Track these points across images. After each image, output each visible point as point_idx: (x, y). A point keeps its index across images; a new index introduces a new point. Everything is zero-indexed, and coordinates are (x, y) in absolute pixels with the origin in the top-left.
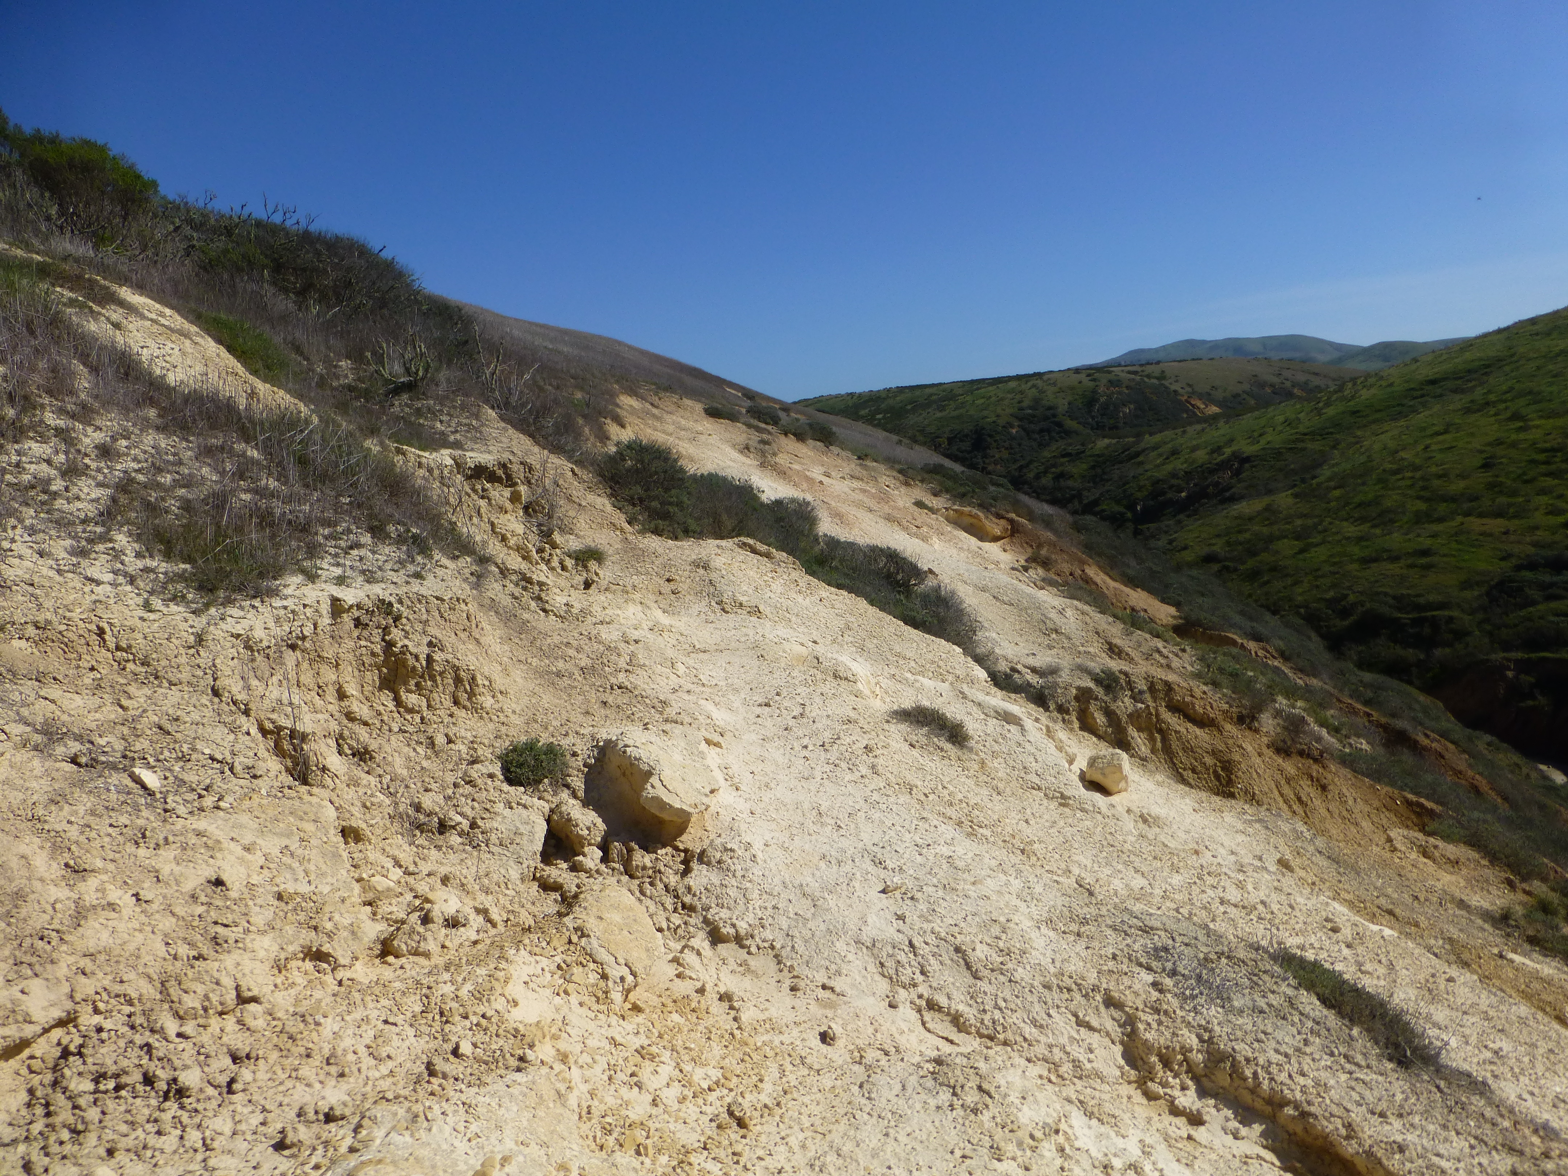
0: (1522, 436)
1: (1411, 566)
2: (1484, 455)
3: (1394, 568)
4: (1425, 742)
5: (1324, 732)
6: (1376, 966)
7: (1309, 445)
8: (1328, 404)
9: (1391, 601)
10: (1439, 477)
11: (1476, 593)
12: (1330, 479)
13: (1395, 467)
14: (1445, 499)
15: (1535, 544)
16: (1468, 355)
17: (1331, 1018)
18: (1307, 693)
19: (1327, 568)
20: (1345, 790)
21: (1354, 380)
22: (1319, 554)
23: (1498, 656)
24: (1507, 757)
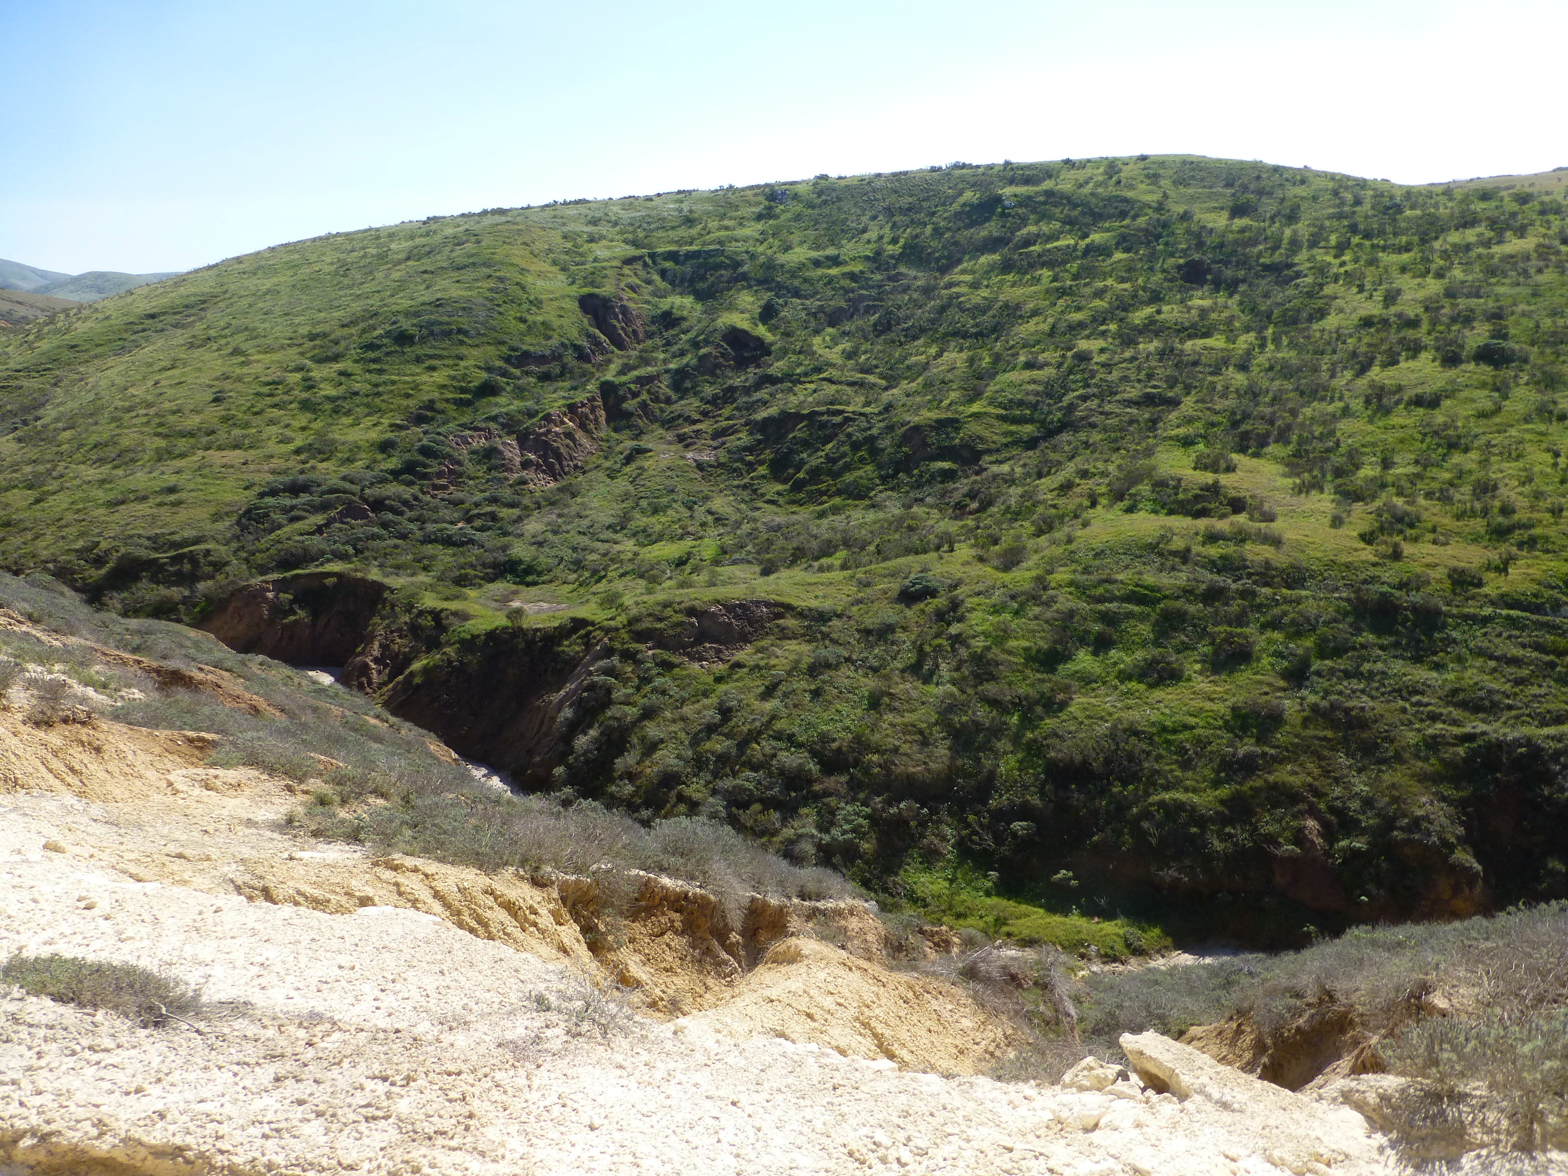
0: (245, 370)
1: (160, 505)
2: (214, 390)
3: (142, 509)
4: (199, 676)
5: (90, 692)
6: (140, 926)
7: (25, 383)
8: (39, 337)
9: (147, 543)
10: (174, 413)
11: (227, 524)
12: (57, 420)
13: (127, 404)
14: (183, 435)
15: (273, 472)
16: (182, 290)
17: (69, 1013)
18: (65, 655)
19: (70, 517)
20: (122, 746)
21: (66, 311)
22: (58, 503)
23: (257, 581)
24: (279, 671)
